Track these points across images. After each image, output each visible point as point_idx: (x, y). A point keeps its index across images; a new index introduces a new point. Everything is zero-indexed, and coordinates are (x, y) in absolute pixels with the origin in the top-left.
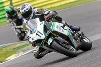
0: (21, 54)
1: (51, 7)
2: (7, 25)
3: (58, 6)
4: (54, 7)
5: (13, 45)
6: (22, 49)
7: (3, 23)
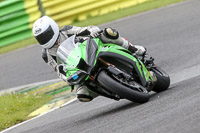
0: (61, 103)
1: (120, 9)
2: (32, 46)
3: (132, 7)
4: (124, 9)
5: (44, 85)
6: (62, 94)
7: (24, 43)
